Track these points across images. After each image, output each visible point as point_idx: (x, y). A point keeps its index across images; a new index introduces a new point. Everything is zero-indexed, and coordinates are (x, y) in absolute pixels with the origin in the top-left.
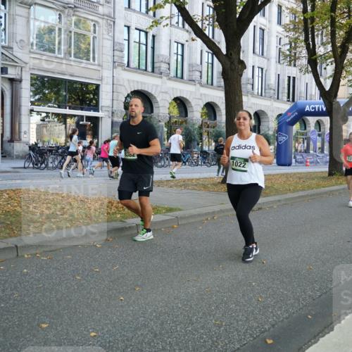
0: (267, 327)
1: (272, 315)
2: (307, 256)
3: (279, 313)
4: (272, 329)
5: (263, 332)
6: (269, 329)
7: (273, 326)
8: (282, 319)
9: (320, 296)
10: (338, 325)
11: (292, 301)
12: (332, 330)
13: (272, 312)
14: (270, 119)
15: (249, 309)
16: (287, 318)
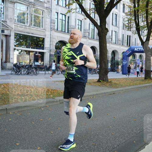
0: (115, 146)
1: (118, 141)
2: (134, 115)
3: (121, 140)
4: (118, 147)
5: (114, 148)
6: (117, 147)
7: (118, 146)
8: (122, 142)
9: (139, 133)
10: (147, 146)
11: (127, 135)
12: (145, 148)
13: (118, 139)
14: (119, 54)
15: (108, 138)
16: (124, 142)
